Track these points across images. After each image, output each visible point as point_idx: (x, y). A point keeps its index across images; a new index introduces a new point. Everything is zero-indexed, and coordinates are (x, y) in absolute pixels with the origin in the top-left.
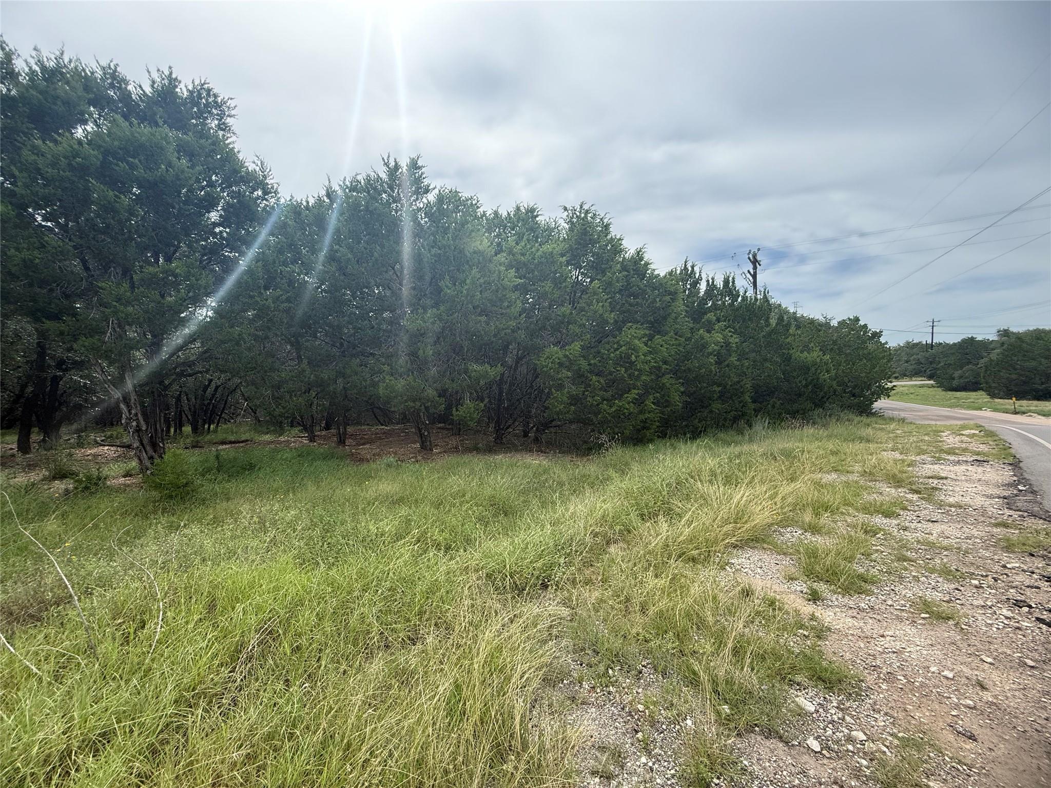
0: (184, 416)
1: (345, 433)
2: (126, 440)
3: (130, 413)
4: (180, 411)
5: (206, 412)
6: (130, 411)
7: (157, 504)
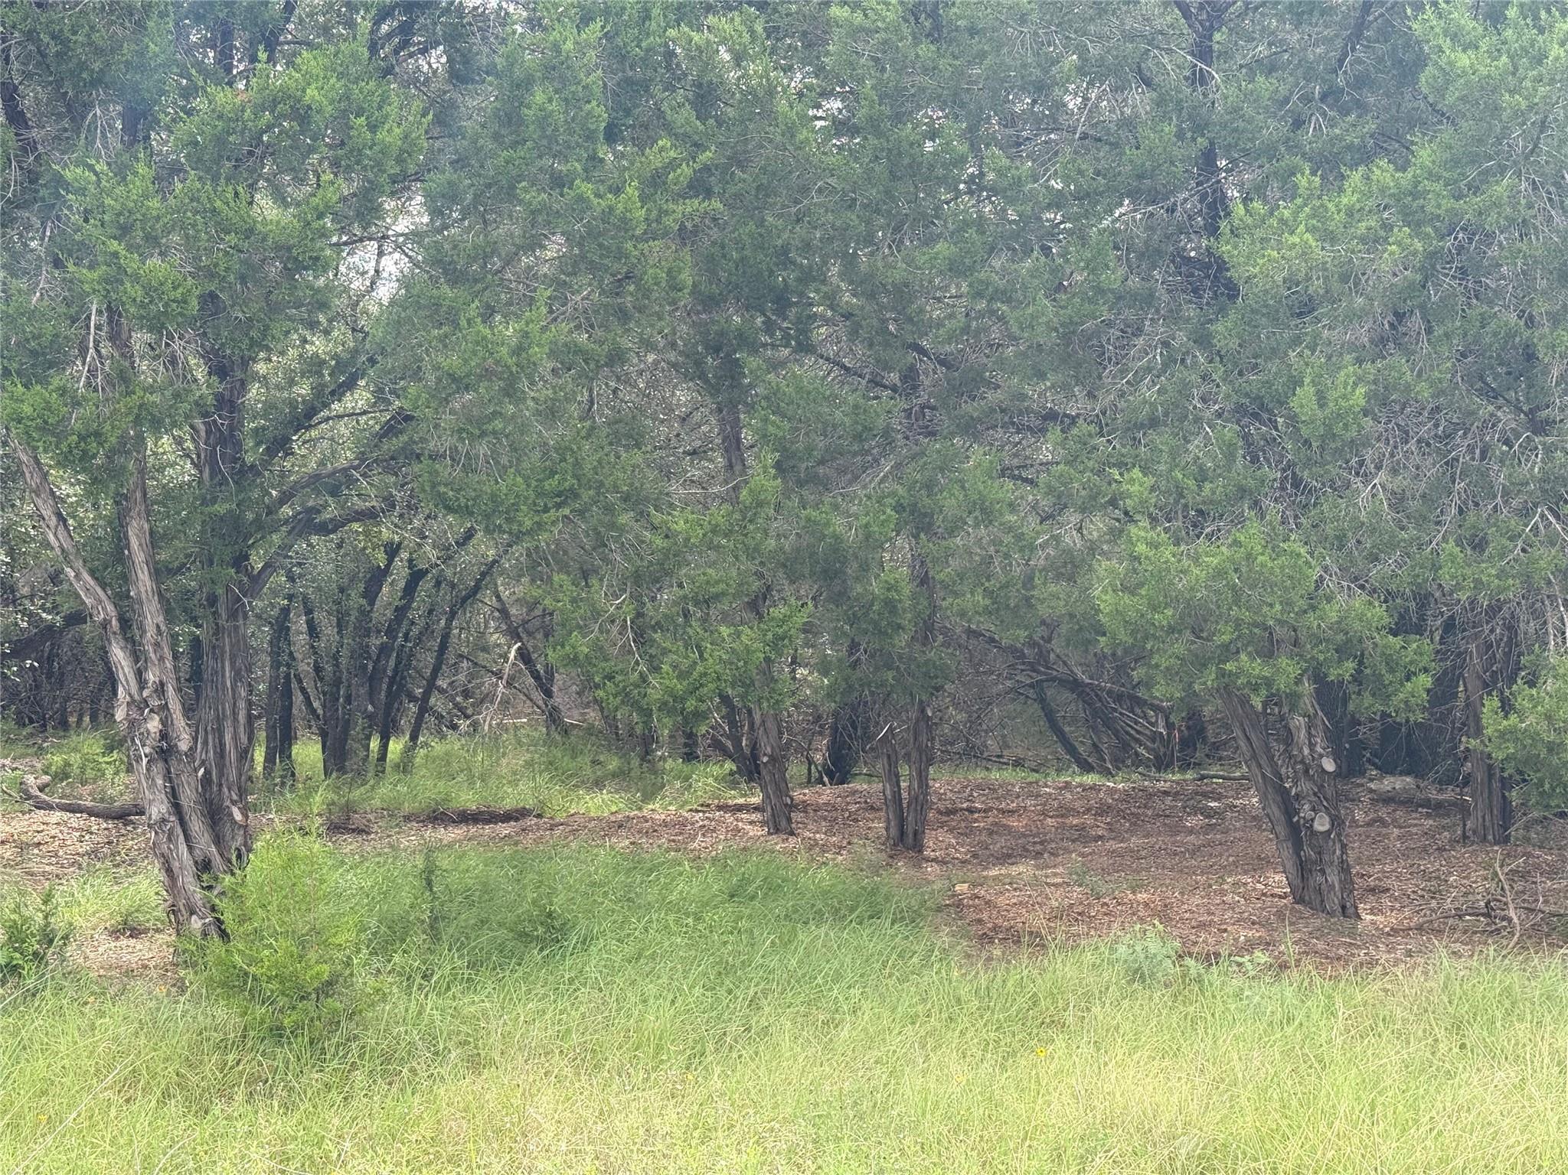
0: (298, 698)
1: (921, 799)
2: (118, 787)
3: (142, 684)
4: (287, 676)
5: (373, 680)
6: (139, 674)
7: (231, 1058)
